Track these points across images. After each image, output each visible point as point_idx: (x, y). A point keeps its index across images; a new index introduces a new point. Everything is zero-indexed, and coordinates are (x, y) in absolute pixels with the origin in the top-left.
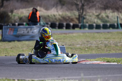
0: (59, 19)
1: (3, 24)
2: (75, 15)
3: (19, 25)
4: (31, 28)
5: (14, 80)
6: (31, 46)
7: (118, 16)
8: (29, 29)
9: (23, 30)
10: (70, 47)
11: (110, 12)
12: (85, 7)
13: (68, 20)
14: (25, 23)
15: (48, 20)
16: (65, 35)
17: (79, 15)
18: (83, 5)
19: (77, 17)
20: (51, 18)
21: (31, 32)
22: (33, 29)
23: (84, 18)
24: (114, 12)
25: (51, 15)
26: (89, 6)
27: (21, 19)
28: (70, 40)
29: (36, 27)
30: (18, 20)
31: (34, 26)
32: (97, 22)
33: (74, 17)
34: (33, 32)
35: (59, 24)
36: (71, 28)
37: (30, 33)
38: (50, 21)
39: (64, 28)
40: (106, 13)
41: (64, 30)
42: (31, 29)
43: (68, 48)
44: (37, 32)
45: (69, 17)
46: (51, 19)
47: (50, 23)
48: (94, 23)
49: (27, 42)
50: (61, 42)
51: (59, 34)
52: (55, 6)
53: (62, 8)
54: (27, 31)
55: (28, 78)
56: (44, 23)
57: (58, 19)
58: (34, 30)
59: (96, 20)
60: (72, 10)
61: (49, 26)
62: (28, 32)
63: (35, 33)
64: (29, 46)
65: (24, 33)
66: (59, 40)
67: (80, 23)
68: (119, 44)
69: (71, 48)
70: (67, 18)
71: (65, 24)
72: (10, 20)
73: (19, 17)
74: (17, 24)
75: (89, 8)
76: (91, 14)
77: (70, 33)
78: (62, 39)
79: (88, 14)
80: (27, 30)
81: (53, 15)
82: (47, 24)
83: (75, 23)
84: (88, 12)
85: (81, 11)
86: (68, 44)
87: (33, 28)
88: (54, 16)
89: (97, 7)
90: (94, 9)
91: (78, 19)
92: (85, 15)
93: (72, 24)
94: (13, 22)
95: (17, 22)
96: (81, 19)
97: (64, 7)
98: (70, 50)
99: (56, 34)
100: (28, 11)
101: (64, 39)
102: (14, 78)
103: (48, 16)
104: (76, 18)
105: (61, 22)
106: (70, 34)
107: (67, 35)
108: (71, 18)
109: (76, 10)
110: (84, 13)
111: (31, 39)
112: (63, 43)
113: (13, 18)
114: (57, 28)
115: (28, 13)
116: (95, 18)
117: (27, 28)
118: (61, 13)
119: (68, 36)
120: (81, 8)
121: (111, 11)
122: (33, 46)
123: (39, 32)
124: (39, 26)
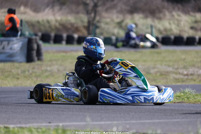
2: (82, 22)
6: (8, 72)
7: (153, 24)
8: (5, 43)
11: (140, 18)
12: (99, 9)
13: (70, 29)
15: (37, 28)
16: (64, 54)
17: (89, 22)
18: (96, 6)
19: (86, 24)
20: (42, 25)
22: (11, 43)
23: (97, 27)
24: (146, 17)
25: (43, 21)
26: (105, 7)
29: (17, 40)
31: (14, 39)
32: (118, 33)
33: (80, 24)
34: (11, 49)
35: (56, 36)
36: (75, 42)
38: (40, 30)
39: (64, 42)
40: (133, 19)
41: (63, 46)
42: (8, 44)
44: (19, 48)
45: (72, 25)
46: (43, 28)
47: (40, 34)
48: (114, 35)
49: (1, 65)
50: (57, 64)
51: (54, 53)
52: (50, 6)
53: (61, 9)
54: (2, 46)
56: (30, 34)
57: (53, 27)
58: (14, 44)
59: (116, 31)
60: (78, 13)
61: (38, 38)
63: (15, 50)
64: (4, 71)
66: (54, 63)
67: (89, 34)
68: (152, 71)
70: (69, 26)
71: (65, 36)
75: (107, 10)
76: (108, 20)
77: (72, 51)
78: (59, 60)
79: (104, 20)
80: (1, 44)
81: (45, 21)
82: (36, 35)
83: (81, 34)
84: (104, 18)
85: (93, 15)
87: (13, 41)
88: (48, 22)
89: (119, 8)
90: (114, 11)
91: (88, 28)
92: (98, 22)
93: (76, 36)
96: (91, 28)
97: (64, 7)
99: (49, 53)
100: (5, 12)
101: (62, 61)
103: (38, 22)
104: (84, 27)
105: (59, 33)
106: (72, 53)
107: (68, 54)
108: (75, 25)
109: (83, 13)
110: (97, 18)
111: (8, 59)
114: (52, 42)
115: (5, 16)
116: (115, 27)
117: (2, 42)
118: (59, 18)
119: (69, 56)
120: (92, 10)
121: (141, 15)
122: (11, 71)
123: (22, 48)
124: (22, 38)
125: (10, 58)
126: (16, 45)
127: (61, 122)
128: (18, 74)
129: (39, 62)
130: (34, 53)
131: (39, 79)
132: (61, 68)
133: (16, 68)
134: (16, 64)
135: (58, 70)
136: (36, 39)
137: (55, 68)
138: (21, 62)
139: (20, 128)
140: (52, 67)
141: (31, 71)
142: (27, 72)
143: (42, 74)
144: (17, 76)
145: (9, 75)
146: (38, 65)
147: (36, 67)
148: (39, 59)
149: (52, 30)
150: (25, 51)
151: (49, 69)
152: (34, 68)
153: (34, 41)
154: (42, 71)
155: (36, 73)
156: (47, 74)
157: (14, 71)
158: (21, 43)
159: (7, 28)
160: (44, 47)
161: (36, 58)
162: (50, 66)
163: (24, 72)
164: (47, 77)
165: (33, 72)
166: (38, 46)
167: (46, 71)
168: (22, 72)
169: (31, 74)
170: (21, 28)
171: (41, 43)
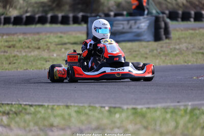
0: (183, 4)
1: (89, 15)
3: (116, 15)
4: (136, 21)
5: (104, 107)
6: (136, 51)
8: (132, 22)
9: (123, 24)
10: (201, 51)
13: (197, 6)
14: (125, 13)
15: (164, 6)
16: (191, 31)
20: (169, 3)
21: (136, 26)
22: (138, 22)
27: (119, 5)
28: (201, 40)
29: (145, 18)
30: (115, 7)
31: (141, 18)
34: (138, 28)
35: (184, 13)
36: (203, 19)
37: (135, 30)
38: (167, 8)
39: (192, 20)
41: (192, 23)
42: (135, 23)
43: (198, 53)
44: (146, 27)
46: (169, 5)
47: (167, 12)
49: (129, 45)
50: (186, 42)
51: (182, 30)
54: (129, 26)
55: (127, 104)
56: (157, 12)
57: (181, 4)
58: (140, 23)
61: (165, 16)
62: (131, 28)
63: (142, 29)
64: (132, 51)
65: (123, 28)
66: (183, 40)
69: (203, 53)
70: (197, 3)
71: (193, 13)
72: (101, 8)
73: (115, 2)
74: (112, 14)
77: (201, 28)
78: (187, 38)
80: (128, 23)
82: (163, 13)
86: (198, 47)
87: (139, 20)
94: (106, 12)
95: (112, 11)
98: (201, 57)
99: (177, 31)
101: (191, 39)
102: (104, 105)
105: (187, 10)
106: (201, 30)
107: (197, 31)
112: (190, 45)
113: (106, 4)
114: (180, 19)
117: (128, 21)
119: (197, 34)
122: (139, 51)
123: (149, 27)
124: (149, 17)
125: (137, 37)
126: (144, 23)
127: (190, 101)
128: (147, 54)
129: (167, 41)
130: (162, 31)
131: (167, 58)
132: (190, 46)
133: (145, 47)
134: (144, 44)
135: (187, 48)
136: (163, 17)
137: (183, 46)
138: (148, 41)
139: (149, 108)
140: (181, 46)
141: (159, 50)
142: (155, 51)
143: (171, 52)
144: (146, 56)
145: (137, 55)
146: (166, 43)
147: (165, 45)
148: (167, 38)
149: (180, 7)
150: (153, 30)
151: (177, 47)
152: (162, 47)
153: (161, 19)
154: (171, 49)
155: (164, 51)
156: (176, 52)
157: (143, 51)
158: (148, 22)
159: (134, 7)
160: (172, 24)
161: (164, 37)
162: (179, 44)
163: (152, 51)
164: (176, 55)
165: (162, 51)
166: (166, 24)
167: (175, 49)
168: (150, 52)
169: (159, 53)
170: (148, 7)
171: (168, 20)
